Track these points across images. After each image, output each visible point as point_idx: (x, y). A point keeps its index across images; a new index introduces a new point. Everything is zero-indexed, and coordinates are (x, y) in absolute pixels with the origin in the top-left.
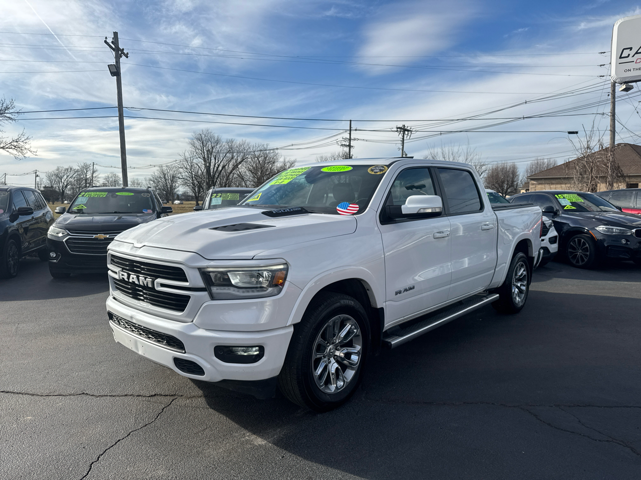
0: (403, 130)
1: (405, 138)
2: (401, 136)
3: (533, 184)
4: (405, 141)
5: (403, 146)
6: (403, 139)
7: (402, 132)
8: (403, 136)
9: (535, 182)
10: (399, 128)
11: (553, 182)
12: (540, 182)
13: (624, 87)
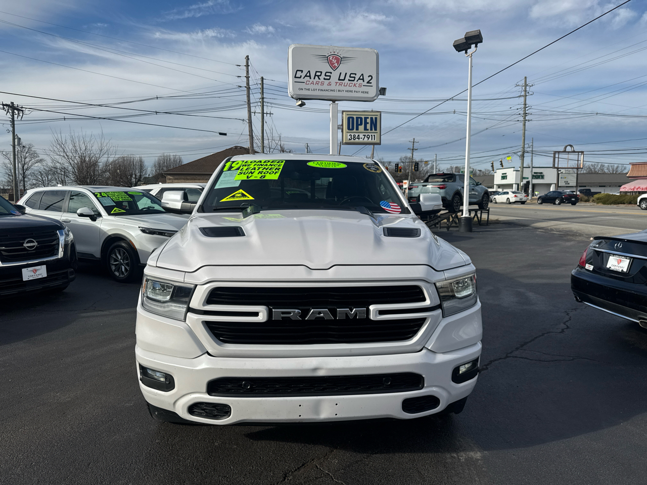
0: (12, 107)
1: (15, 119)
2: (9, 115)
3: (170, 179)
4: (15, 122)
5: (14, 127)
6: (13, 119)
7: (10, 111)
8: (13, 116)
9: (171, 178)
10: (6, 105)
11: (188, 177)
12: (176, 177)
13: (300, 102)
